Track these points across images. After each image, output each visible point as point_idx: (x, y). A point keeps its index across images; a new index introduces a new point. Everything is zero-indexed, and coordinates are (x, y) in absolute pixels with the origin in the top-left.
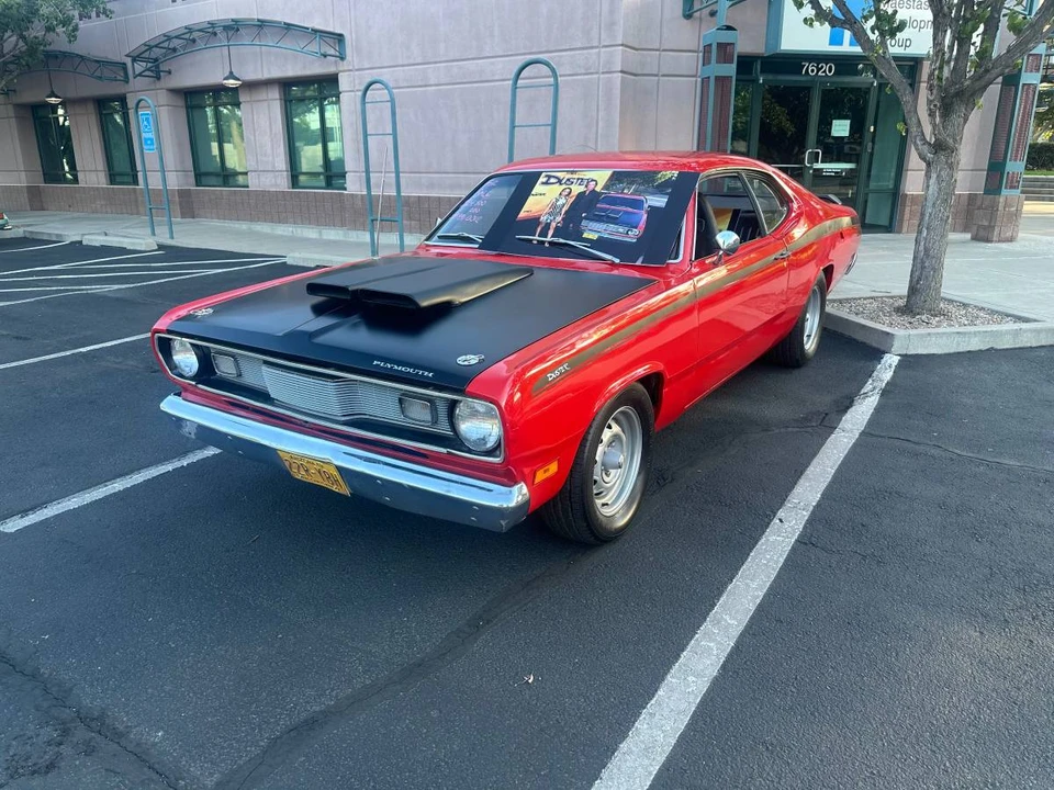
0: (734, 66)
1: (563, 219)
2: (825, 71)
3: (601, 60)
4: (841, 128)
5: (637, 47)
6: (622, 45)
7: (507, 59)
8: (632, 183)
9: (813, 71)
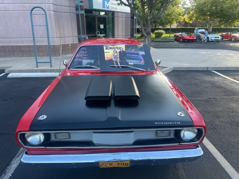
0: (84, 11)
1: (120, 59)
2: (97, 13)
3: (47, 7)
4: (102, 26)
5: (55, 4)
6: (52, 3)
7: (14, 4)
8: (132, 48)
9: (95, 13)
